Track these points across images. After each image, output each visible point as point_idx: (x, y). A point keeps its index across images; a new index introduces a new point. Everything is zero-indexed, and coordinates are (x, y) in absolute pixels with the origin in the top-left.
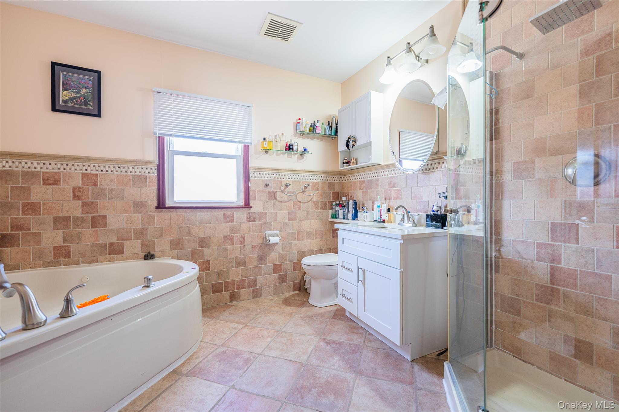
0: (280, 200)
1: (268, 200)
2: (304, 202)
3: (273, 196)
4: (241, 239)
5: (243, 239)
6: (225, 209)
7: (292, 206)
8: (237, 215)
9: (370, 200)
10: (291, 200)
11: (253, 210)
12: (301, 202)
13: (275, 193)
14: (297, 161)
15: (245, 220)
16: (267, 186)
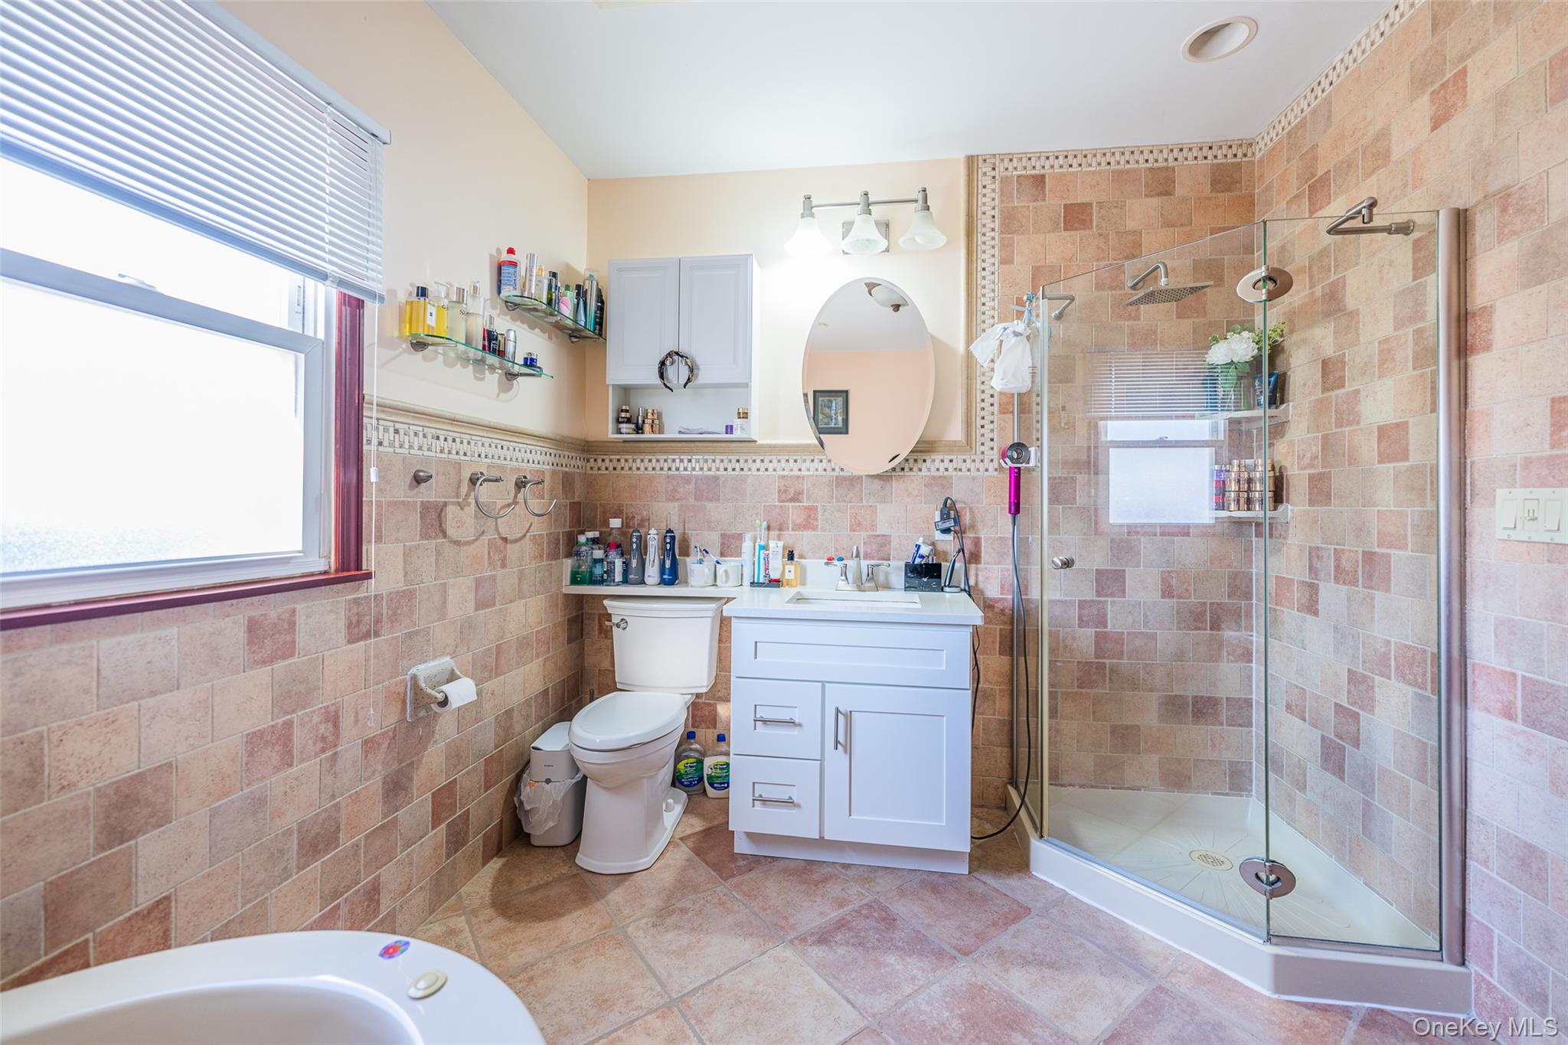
0: (455, 538)
1: (422, 538)
2: (513, 538)
3: (436, 524)
4: (322, 728)
5: (330, 726)
6: (255, 599)
7: (486, 556)
8: (308, 617)
9: (710, 529)
10: (483, 532)
11: (372, 586)
12: (505, 540)
13: (440, 510)
14: (498, 395)
15: (342, 637)
16: (418, 480)
